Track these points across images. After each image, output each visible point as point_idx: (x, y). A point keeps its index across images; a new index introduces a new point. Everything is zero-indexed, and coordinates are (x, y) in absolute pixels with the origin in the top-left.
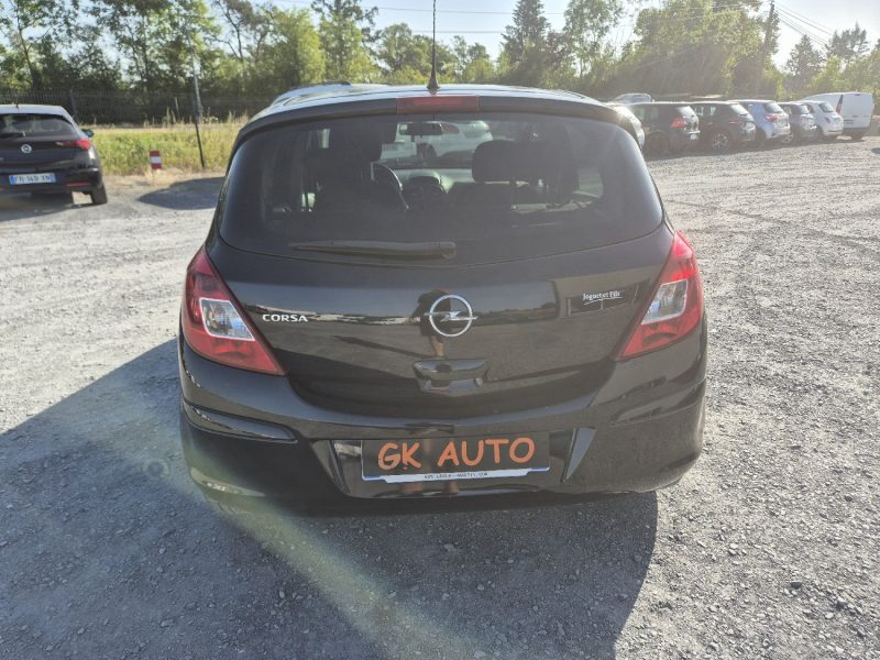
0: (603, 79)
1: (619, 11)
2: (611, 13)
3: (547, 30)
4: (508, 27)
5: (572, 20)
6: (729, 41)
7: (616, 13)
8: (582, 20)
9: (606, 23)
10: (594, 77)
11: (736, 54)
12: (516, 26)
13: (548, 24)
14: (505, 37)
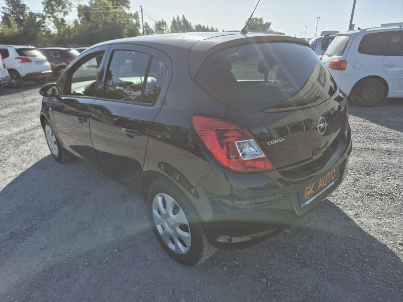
0: (71, 36)
1: (70, 4)
2: (67, 5)
3: (28, 11)
4: (3, 8)
5: (47, 7)
6: (123, 22)
7: (69, 5)
8: (52, 7)
9: (66, 10)
10: (67, 35)
11: (127, 28)
12: (8, 7)
13: (28, 8)
14: (3, 13)
